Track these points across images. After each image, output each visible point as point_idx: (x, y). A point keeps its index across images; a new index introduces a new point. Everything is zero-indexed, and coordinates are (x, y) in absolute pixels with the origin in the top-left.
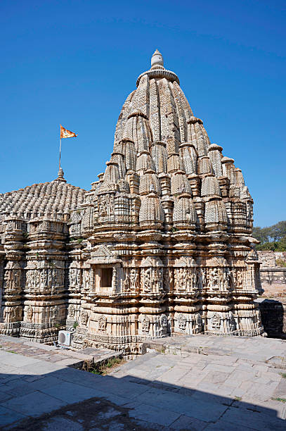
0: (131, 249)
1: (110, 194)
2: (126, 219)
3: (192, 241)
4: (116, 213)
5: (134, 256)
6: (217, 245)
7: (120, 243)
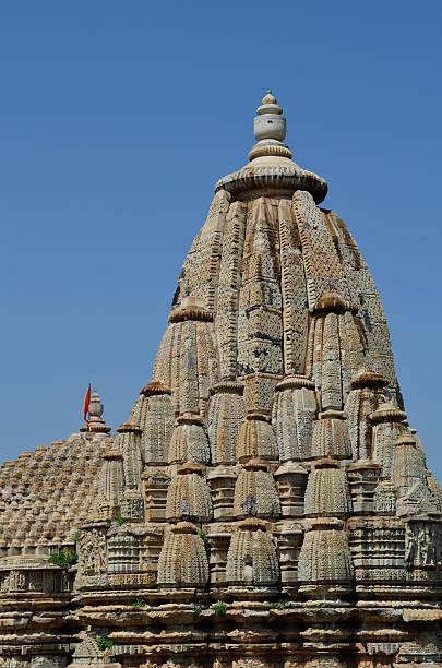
0: (143, 642)
1: (98, 528)
2: (129, 579)
3: (262, 623)
4: (110, 568)
5: (147, 656)
6: (315, 631)
7: (118, 629)
